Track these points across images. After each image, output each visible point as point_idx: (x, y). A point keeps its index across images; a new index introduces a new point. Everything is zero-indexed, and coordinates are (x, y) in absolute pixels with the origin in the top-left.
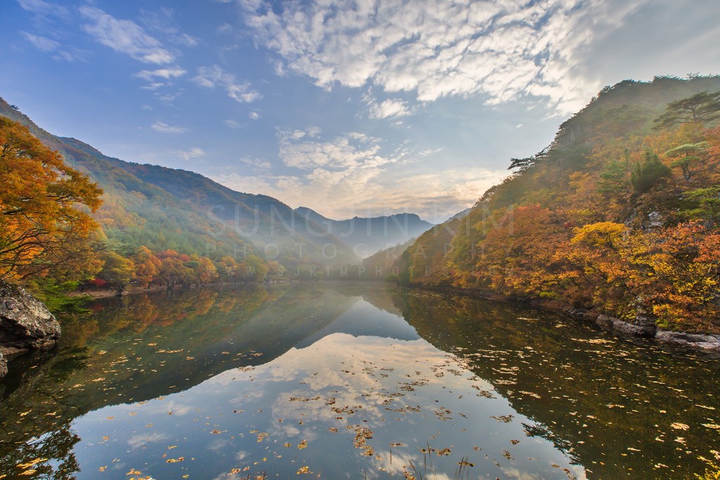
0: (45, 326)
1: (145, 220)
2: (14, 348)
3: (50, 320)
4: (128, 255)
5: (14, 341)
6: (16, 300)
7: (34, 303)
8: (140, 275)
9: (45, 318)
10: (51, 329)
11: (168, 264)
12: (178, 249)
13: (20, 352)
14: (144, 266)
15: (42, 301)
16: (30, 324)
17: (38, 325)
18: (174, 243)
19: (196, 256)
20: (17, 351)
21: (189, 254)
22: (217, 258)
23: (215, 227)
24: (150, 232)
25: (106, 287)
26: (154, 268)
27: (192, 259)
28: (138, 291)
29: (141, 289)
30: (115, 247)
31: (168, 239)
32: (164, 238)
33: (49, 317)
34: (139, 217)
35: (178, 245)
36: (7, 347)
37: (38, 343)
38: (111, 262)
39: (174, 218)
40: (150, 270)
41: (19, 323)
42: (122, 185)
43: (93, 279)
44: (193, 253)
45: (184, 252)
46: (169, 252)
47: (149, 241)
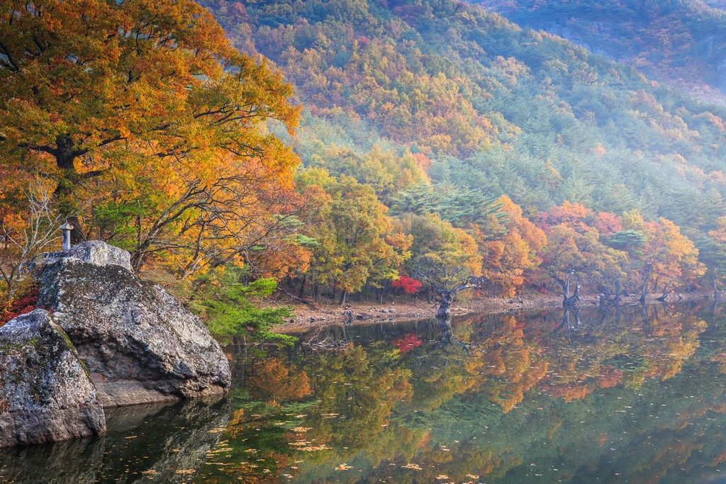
0: (200, 358)
1: (518, 130)
2: (156, 393)
3: (210, 349)
4: (466, 221)
5: (153, 380)
6: (146, 309)
7: (179, 315)
8: (496, 268)
9: (202, 344)
10: (210, 366)
11: (564, 240)
12: (589, 201)
13: (167, 401)
14: (501, 246)
15: (195, 312)
16: (167, 351)
17: (183, 356)
18: (581, 183)
19: (636, 217)
20: (162, 398)
21: (619, 212)
22: (702, 220)
23: (704, 127)
24: (525, 159)
25: (424, 294)
26: (527, 250)
27: (627, 224)
28: (495, 307)
29: (501, 303)
30: (442, 203)
31: (566, 173)
32: (556, 172)
33: (207, 344)
34: (504, 122)
35: (591, 188)
36: (148, 388)
37: (190, 388)
38: (425, 237)
39: (591, 114)
40: (518, 257)
41: (150, 348)
42: (476, 46)
43: (396, 277)
44: (629, 207)
45: (607, 206)
46: (567, 208)
47: (521, 181)
